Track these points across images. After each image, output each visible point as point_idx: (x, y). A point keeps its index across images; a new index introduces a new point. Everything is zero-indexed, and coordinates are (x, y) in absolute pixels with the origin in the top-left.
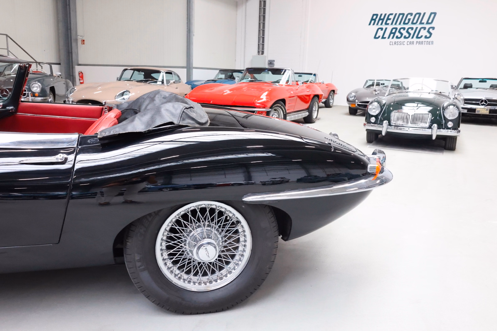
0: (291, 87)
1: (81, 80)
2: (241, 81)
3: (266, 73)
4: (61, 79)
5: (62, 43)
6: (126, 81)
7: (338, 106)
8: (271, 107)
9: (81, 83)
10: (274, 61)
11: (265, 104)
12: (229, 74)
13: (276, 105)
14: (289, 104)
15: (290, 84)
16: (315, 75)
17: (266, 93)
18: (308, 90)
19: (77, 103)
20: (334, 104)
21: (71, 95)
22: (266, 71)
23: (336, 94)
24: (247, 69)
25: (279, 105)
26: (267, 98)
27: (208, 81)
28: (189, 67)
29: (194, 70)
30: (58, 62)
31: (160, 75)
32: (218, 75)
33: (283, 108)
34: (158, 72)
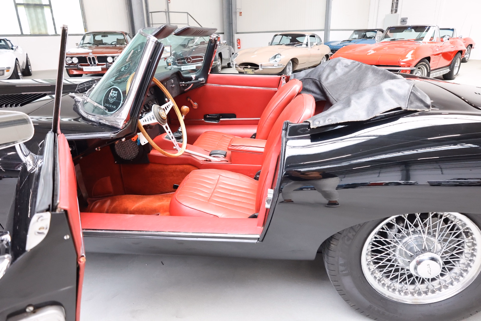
0: (436, 44)
1: (239, 45)
2: (381, 40)
3: (409, 31)
4: (226, 45)
5: (225, 16)
6: (276, 46)
7: (473, 60)
8: (415, 66)
9: (239, 48)
10: (407, 18)
11: (410, 63)
12: (362, 34)
13: (421, 63)
14: (433, 61)
15: (434, 41)
16: (453, 30)
17: (412, 52)
18: (452, 47)
19: (239, 65)
20: (469, 59)
21: (235, 59)
22: (409, 29)
23: (473, 48)
24: (389, 28)
25: (424, 63)
26: (412, 57)
27: (343, 41)
28: (327, 30)
29: (330, 31)
30: (222, 32)
31: (305, 38)
32: (352, 35)
33: (427, 66)
34: (303, 36)
